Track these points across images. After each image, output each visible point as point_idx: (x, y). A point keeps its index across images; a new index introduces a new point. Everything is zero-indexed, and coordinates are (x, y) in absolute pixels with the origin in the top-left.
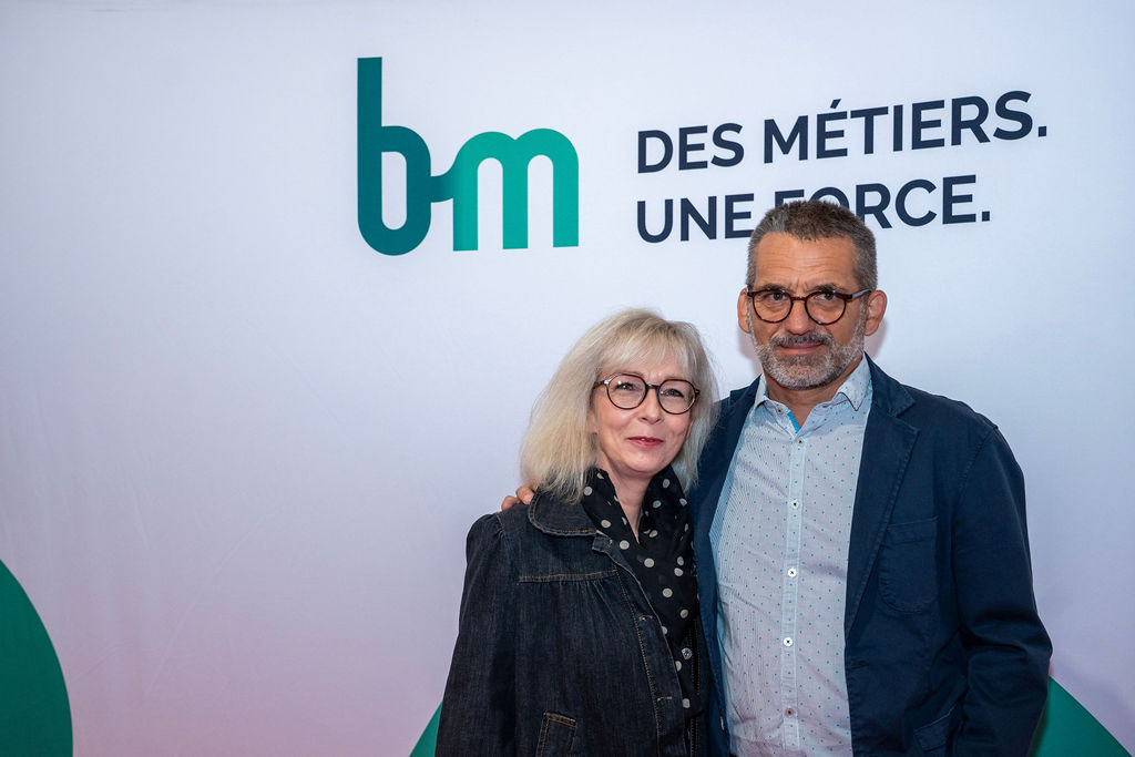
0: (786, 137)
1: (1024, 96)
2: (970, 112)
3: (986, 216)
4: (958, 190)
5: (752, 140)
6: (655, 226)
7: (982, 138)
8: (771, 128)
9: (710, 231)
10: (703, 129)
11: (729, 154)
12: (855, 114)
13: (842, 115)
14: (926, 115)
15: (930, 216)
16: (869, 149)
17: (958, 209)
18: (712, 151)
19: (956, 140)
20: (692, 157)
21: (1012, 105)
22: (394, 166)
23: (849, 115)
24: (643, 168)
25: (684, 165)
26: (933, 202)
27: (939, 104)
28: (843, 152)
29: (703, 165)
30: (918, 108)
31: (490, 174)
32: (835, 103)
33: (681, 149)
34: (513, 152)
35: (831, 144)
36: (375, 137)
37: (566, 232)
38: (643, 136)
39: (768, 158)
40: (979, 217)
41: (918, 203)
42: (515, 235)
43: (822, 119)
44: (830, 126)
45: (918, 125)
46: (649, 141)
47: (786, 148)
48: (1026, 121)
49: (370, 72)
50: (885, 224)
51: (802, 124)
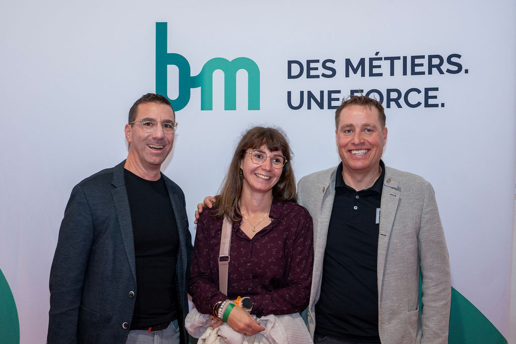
0: (355, 66)
1: (459, 56)
2: (436, 61)
3: (443, 105)
4: (431, 93)
5: (340, 67)
6: (296, 102)
7: (441, 72)
8: (348, 62)
9: (321, 106)
10: (318, 61)
11: (330, 73)
12: (386, 59)
13: (380, 59)
14: (417, 61)
15: (419, 104)
16: (392, 74)
17: (431, 101)
18: (321, 71)
20: (312, 73)
21: (454, 59)
22: (173, 71)
23: (383, 59)
24: (290, 77)
25: (309, 76)
26: (421, 98)
27: (423, 57)
28: (381, 75)
29: (318, 77)
30: (413, 58)
31: (218, 77)
32: (377, 54)
33: (308, 69)
34: (230, 67)
35: (375, 71)
36: (164, 58)
37: (254, 104)
38: (290, 63)
39: (347, 75)
40: (440, 105)
41: (414, 98)
42: (230, 104)
43: (371, 60)
44: (375, 63)
45: (414, 65)
46: (293, 65)
47: (355, 71)
48: (460, 67)
49: (162, 29)
50: (399, 106)
51: (362, 61)
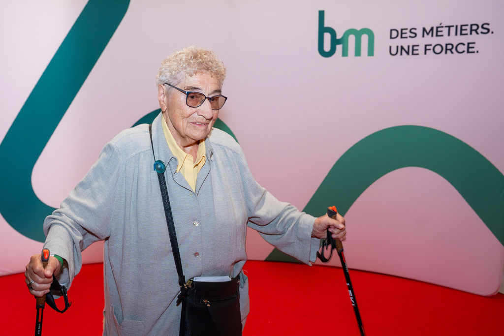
0: (428, 31)
1: (488, 24)
2: (474, 27)
3: (477, 52)
4: (471, 45)
5: (419, 32)
6: (394, 52)
7: (477, 33)
8: (424, 29)
9: (408, 53)
10: (407, 29)
11: (413, 35)
12: (446, 27)
13: (442, 27)
14: (464, 28)
15: (464, 52)
16: (449, 35)
17: (470, 50)
18: (409, 34)
19: (471, 34)
20: (404, 36)
21: (485, 26)
22: (327, 37)
23: (444, 27)
24: (391, 38)
25: (402, 37)
26: (465, 48)
27: (467, 25)
28: (442, 36)
29: (406, 38)
30: (462, 26)
31: (352, 39)
32: (441, 24)
33: (401, 34)
34: (358, 34)
35: (439, 34)
36: (322, 29)
37: (371, 53)
38: (391, 30)
39: (423, 36)
40: (476, 52)
41: (460, 49)
42: (358, 53)
43: (437, 28)
44: (439, 29)
45: (461, 30)
47: (428, 34)
48: (488, 30)
49: (321, 14)
50: (452, 53)
51: (432, 29)
